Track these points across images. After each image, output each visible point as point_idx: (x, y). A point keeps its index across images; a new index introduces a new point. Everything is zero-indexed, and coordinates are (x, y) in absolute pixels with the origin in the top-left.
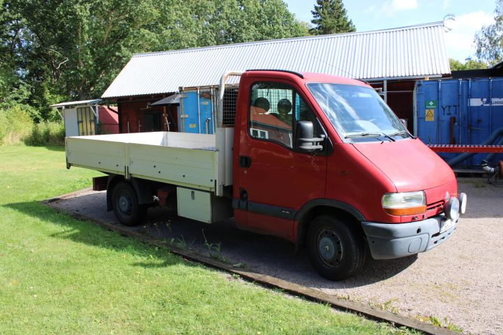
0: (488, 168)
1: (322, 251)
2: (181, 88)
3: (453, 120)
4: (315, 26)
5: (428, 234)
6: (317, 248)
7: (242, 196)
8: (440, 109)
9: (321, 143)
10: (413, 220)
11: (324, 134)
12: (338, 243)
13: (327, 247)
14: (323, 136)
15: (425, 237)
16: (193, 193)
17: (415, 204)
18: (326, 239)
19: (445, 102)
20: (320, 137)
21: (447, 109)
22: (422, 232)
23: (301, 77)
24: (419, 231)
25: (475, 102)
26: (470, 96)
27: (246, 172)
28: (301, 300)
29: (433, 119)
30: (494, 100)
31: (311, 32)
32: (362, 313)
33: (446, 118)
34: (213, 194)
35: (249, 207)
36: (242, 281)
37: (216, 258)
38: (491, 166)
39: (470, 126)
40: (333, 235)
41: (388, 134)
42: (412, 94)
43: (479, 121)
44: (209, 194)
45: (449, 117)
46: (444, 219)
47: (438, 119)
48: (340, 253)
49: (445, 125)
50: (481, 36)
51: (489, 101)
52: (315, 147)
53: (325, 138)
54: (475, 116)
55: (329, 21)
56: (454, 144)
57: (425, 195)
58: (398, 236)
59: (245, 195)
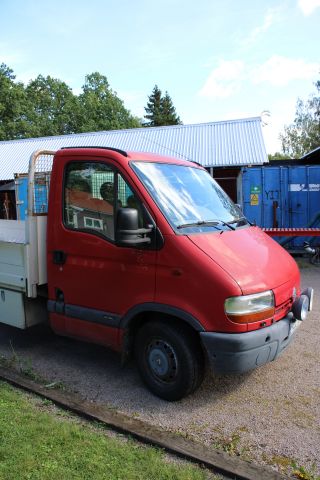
0: (310, 249)
1: (153, 365)
2: (16, 175)
3: (275, 205)
4: (148, 121)
5: (278, 341)
6: (147, 361)
7: (58, 296)
8: (263, 194)
9: (148, 235)
10: (261, 326)
11: (152, 223)
12: (172, 356)
13: (158, 360)
14: (150, 226)
15: (274, 345)
16: (3, 292)
17: (263, 307)
18: (156, 351)
19: (268, 188)
20: (147, 228)
21: (270, 194)
22: (271, 339)
23: (125, 154)
24: (268, 339)
25: (295, 188)
26: (289, 182)
27: (61, 269)
28: (126, 440)
29: (257, 203)
30: (311, 186)
31: (144, 125)
32: (206, 464)
33: (269, 203)
34: (24, 295)
35: (66, 310)
36: (55, 410)
37: (26, 374)
38: (312, 247)
39: (290, 210)
40: (166, 347)
41: (226, 221)
42: (236, 180)
43: (299, 205)
44: (19, 296)
45: (272, 202)
46: (293, 321)
47: (263, 204)
48: (174, 368)
49: (268, 209)
50: (285, 135)
51: (307, 187)
52: (141, 240)
53: (153, 229)
54: (295, 200)
55: (160, 117)
56: (277, 227)
57: (273, 295)
58: (245, 348)
59: (61, 296)
